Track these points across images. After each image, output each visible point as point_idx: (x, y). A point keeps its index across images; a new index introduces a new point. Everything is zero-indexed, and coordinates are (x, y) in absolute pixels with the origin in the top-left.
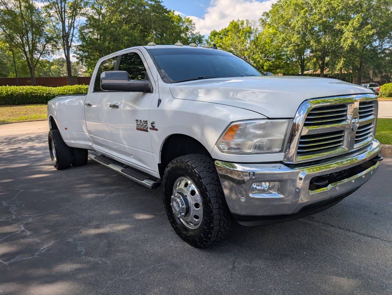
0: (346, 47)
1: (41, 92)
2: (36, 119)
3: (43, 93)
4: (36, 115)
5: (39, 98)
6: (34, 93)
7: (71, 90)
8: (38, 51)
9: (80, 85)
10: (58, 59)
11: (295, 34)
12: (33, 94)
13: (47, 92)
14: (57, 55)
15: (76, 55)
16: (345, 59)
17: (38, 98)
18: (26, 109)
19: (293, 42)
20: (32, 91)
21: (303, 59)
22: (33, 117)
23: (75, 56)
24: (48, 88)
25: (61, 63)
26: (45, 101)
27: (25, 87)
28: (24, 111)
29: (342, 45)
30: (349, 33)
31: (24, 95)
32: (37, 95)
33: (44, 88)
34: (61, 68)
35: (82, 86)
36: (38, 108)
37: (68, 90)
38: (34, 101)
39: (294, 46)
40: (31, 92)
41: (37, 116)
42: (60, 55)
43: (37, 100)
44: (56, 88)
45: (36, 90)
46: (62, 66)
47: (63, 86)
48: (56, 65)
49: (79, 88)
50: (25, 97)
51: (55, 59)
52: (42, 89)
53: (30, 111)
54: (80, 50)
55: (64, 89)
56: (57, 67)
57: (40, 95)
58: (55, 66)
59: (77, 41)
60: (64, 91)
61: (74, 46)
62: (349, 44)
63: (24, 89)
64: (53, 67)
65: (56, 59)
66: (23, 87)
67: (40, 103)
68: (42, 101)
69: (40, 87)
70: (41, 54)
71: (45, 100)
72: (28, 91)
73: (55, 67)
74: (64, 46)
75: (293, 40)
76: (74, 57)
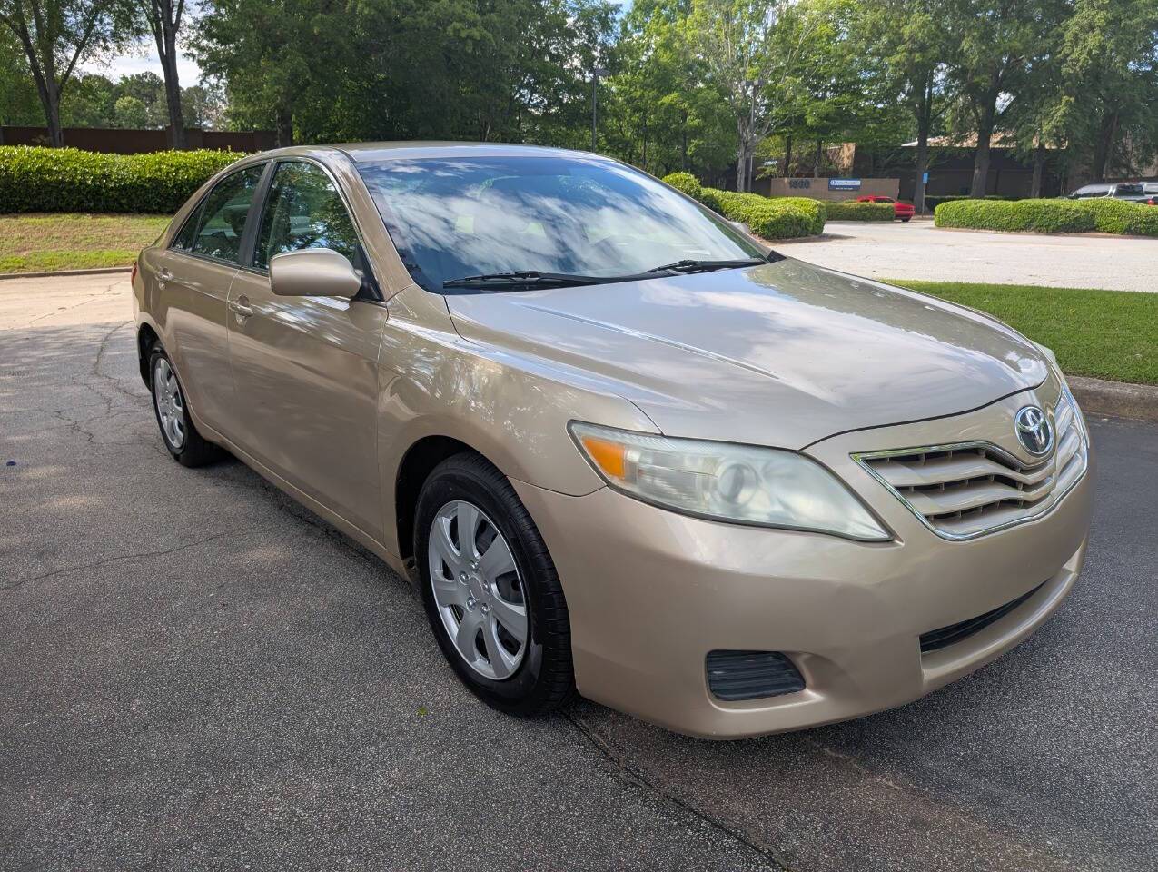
0: (1082, 58)
1: (76, 169)
2: (57, 266)
3: (84, 174)
4: (59, 253)
5: (70, 192)
6: (50, 171)
7: (183, 167)
8: (70, 36)
9: (216, 150)
10: (138, 76)
11: (915, 11)
12: (47, 177)
13: (99, 172)
14: (134, 55)
15: (195, 52)
16: (1072, 99)
17: (64, 193)
18: (23, 231)
19: (906, 37)
20: (42, 166)
21: (926, 97)
22: (47, 259)
23: (194, 56)
24: (99, 156)
25: (148, 90)
26: (92, 204)
27: (15, 151)
28: (16, 236)
29: (1068, 52)
30: (1092, 14)
31: (12, 177)
32: (62, 182)
33: (87, 155)
34: (147, 105)
35: (225, 153)
36: (65, 226)
37: (172, 166)
38: (49, 201)
39: (911, 52)
40: (39, 170)
41: (62, 255)
42: (143, 54)
43: (64, 199)
44: (129, 157)
45: (57, 161)
46: (153, 99)
47: (153, 153)
48: (130, 94)
49: (214, 160)
50: (18, 184)
51: (129, 77)
52: (78, 158)
53: (37, 239)
54: (210, 36)
55: (159, 163)
56: (134, 100)
57: (72, 183)
58: (130, 98)
59: (199, 8)
60: (160, 170)
61: (189, 27)
62: (1091, 50)
63: (15, 156)
64: (121, 103)
65: (132, 76)
66: (13, 148)
67: (73, 211)
68: (81, 202)
69: (74, 151)
70: (80, 46)
71: (90, 202)
72: (26, 164)
73: (130, 102)
74: (154, 20)
75: (906, 30)
76: (191, 59)
